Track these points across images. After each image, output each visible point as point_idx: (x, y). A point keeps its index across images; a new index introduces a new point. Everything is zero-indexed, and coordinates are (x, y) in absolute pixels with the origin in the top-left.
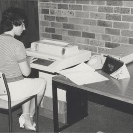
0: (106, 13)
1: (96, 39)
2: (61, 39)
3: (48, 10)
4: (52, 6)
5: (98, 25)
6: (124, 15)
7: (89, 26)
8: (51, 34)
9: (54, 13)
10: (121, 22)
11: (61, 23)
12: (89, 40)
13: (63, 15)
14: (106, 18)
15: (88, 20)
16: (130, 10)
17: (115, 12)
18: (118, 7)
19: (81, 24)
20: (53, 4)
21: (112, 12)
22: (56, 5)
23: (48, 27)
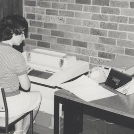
0: (100, 21)
1: (88, 48)
2: (49, 47)
3: (35, 15)
4: (39, 11)
5: (91, 33)
6: (121, 24)
7: (80, 34)
8: (37, 41)
9: (41, 19)
10: (117, 31)
11: (50, 30)
12: (80, 49)
13: (51, 22)
14: (101, 26)
15: (80, 28)
16: (128, 19)
17: (111, 20)
18: (114, 15)
19: (72, 31)
20: (40, 9)
21: (107, 20)
22: (44, 10)
23: (34, 33)
